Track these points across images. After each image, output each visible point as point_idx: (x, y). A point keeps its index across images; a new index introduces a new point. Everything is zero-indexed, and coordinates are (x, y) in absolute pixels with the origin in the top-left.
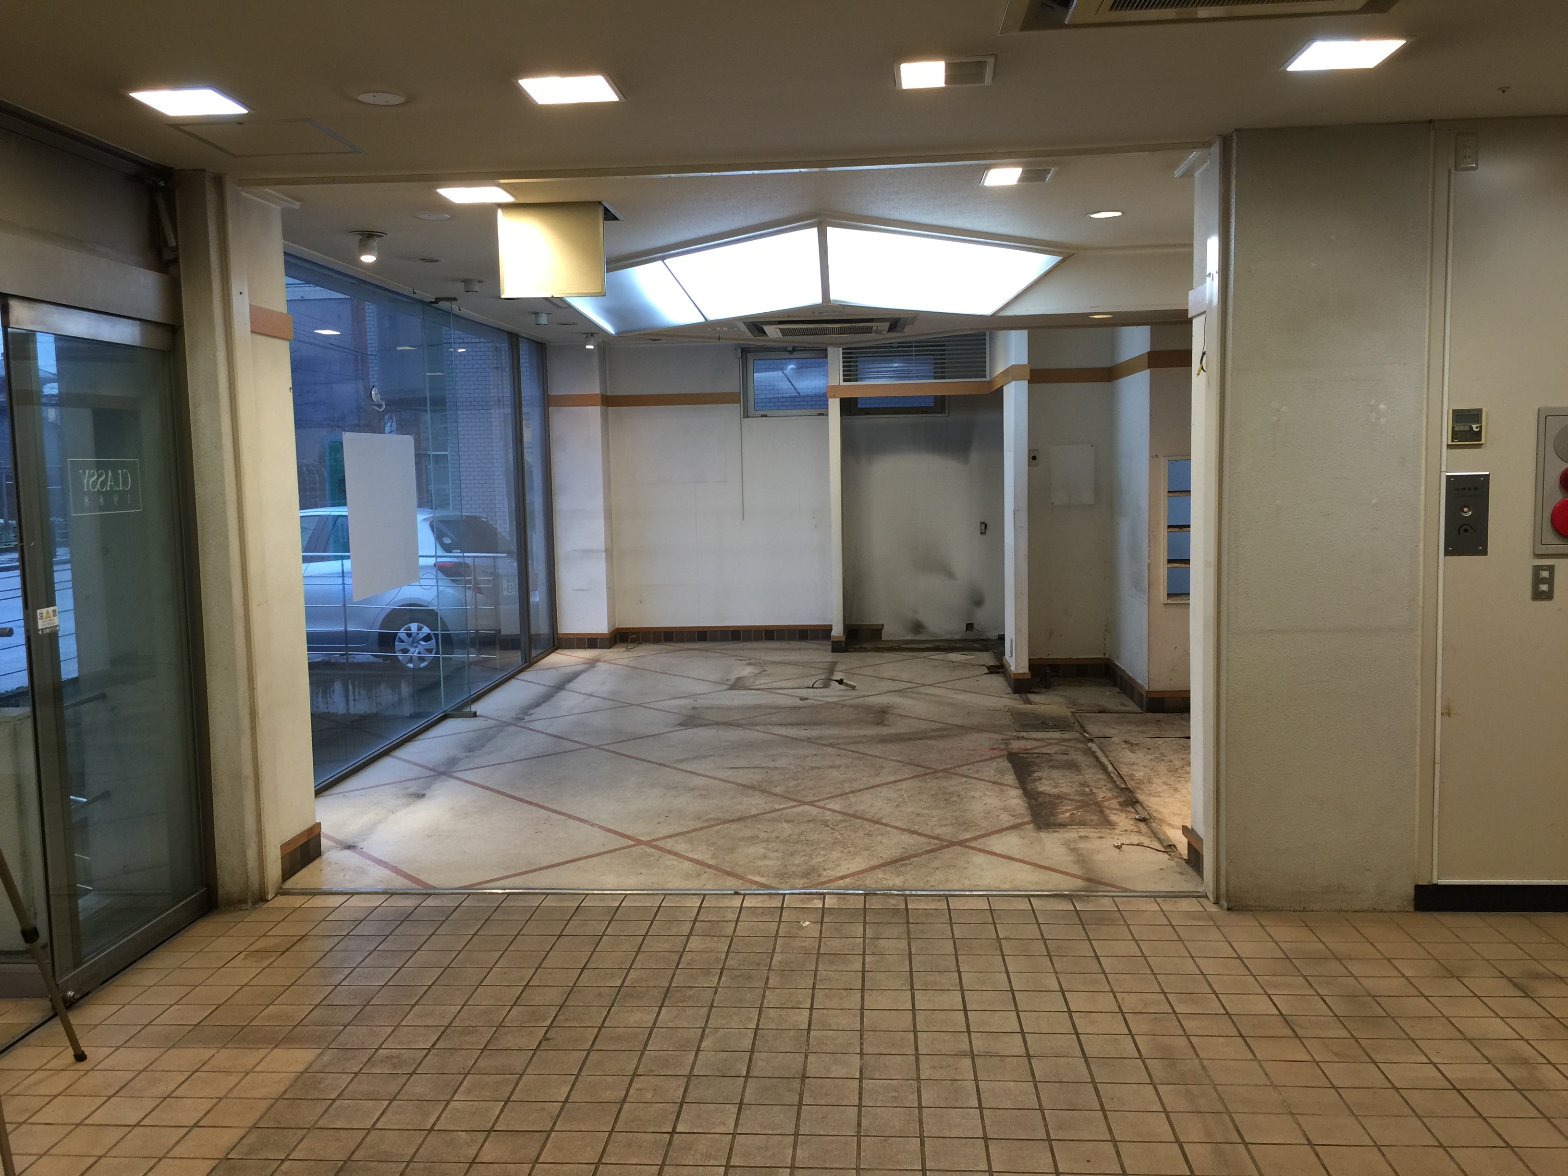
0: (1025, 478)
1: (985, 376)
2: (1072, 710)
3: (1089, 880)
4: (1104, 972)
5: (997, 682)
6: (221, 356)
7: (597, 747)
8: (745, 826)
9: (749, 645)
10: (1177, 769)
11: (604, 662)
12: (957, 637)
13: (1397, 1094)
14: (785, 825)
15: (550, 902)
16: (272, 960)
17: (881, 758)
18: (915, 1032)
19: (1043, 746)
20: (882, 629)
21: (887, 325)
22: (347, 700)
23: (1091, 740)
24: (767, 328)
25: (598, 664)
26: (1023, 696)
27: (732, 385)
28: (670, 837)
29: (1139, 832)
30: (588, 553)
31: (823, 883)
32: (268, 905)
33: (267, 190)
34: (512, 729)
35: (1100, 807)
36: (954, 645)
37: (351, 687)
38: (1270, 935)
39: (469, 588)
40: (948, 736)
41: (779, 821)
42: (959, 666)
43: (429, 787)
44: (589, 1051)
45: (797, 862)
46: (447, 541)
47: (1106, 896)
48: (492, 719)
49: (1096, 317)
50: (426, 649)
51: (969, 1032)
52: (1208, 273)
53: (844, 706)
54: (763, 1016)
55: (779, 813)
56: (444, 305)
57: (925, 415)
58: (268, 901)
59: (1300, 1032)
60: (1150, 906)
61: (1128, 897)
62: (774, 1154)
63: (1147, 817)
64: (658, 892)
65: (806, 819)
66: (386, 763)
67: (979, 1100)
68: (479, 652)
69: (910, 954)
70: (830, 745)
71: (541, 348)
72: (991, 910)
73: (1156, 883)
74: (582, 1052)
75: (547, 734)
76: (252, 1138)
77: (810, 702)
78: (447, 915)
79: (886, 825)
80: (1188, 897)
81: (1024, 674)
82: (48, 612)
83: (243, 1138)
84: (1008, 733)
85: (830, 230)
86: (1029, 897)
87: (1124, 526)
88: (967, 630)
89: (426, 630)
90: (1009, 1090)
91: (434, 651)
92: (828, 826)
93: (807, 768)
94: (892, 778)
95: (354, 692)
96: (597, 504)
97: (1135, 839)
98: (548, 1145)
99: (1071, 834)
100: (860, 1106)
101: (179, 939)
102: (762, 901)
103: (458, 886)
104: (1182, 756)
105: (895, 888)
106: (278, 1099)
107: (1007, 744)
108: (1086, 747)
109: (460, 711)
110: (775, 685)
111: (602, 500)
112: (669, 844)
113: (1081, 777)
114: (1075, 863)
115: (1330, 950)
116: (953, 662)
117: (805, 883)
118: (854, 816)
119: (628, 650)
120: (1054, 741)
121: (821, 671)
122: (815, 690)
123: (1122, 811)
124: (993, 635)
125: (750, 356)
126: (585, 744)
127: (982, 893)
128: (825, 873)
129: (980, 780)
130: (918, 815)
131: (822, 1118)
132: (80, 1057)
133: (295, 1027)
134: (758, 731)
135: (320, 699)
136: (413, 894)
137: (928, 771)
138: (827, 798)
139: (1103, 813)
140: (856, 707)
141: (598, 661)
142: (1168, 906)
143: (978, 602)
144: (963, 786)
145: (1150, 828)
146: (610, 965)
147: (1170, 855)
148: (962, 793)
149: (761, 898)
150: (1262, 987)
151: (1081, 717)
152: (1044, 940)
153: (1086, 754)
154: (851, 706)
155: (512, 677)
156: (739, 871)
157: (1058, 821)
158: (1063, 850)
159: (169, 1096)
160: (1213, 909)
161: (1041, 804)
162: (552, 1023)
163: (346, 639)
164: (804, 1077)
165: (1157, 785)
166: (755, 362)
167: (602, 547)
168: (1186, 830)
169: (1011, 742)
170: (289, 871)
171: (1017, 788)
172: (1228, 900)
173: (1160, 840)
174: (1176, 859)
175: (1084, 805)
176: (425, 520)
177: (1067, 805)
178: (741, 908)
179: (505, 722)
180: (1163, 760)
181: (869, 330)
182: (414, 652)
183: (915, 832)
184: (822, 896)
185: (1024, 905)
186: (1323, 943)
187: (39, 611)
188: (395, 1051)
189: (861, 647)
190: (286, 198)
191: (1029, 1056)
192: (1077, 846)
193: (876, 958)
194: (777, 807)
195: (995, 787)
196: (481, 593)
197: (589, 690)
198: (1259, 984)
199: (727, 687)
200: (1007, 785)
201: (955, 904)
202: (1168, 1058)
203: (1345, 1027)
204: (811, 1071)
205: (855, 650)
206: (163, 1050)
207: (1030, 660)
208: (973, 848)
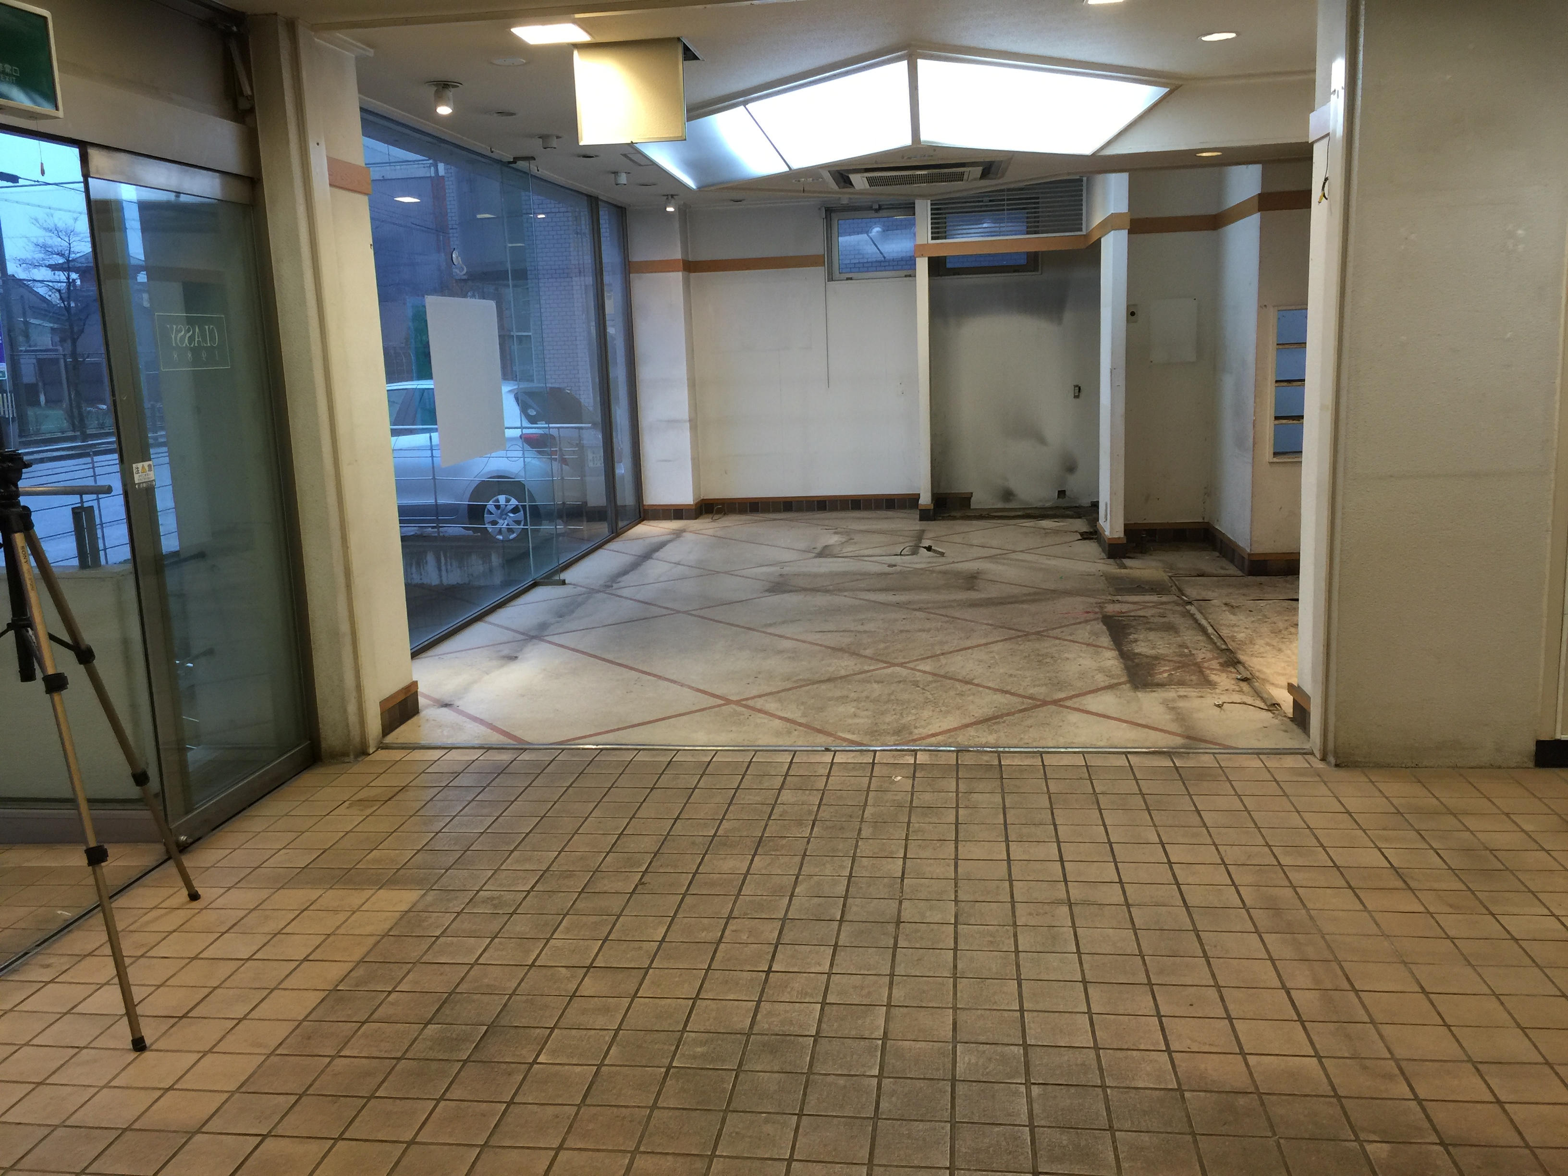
0: (1123, 335)
1: (1081, 230)
2: (1170, 574)
3: (1189, 737)
4: (1205, 825)
5: (1091, 548)
6: (301, 209)
7: (685, 612)
8: (835, 687)
9: (835, 514)
10: (1280, 631)
11: (690, 532)
12: (1048, 505)
13: (1516, 946)
14: (875, 686)
15: (642, 757)
16: (375, 808)
17: (972, 621)
18: (1011, 881)
19: (1140, 609)
20: (970, 498)
21: (979, 170)
22: (440, 570)
23: (1190, 603)
24: (853, 178)
25: (684, 534)
26: (1118, 561)
27: (817, 247)
28: (760, 696)
29: (1241, 691)
30: (673, 422)
31: (915, 740)
32: (368, 758)
33: (338, 34)
34: (601, 596)
35: (1200, 667)
36: (1046, 513)
37: (443, 559)
38: (1380, 791)
39: (555, 459)
40: (1039, 600)
41: (869, 682)
42: (1050, 533)
43: (521, 650)
44: (684, 895)
45: (887, 720)
46: (532, 412)
47: (1207, 753)
48: (581, 586)
49: (1204, 154)
50: (514, 521)
51: (1066, 881)
52: (1332, 90)
53: (933, 572)
54: (856, 864)
55: (869, 674)
56: (521, 164)
57: (1017, 274)
58: (370, 755)
59: (1413, 884)
60: (1255, 763)
61: (1230, 754)
62: (869, 993)
63: (1249, 676)
64: (749, 748)
65: (896, 680)
66: (479, 628)
67: (1077, 945)
68: (566, 524)
69: (1004, 808)
70: (920, 609)
71: (621, 212)
72: (1087, 766)
73: (1259, 740)
74: (677, 896)
75: (635, 600)
76: (360, 971)
77: (898, 568)
78: (541, 769)
79: (977, 685)
80: (1292, 754)
81: (1119, 538)
82: (143, 467)
83: (351, 971)
84: (1103, 597)
85: (922, 63)
86: (1126, 754)
87: (1228, 383)
88: (1058, 497)
89: (514, 502)
90: (1108, 936)
91: (522, 523)
92: (919, 687)
93: (896, 631)
94: (984, 641)
95: (446, 564)
96: (681, 371)
97: (1237, 697)
98: (646, 981)
99: (1170, 694)
100: (955, 949)
101: (285, 788)
102: (853, 757)
103: (552, 741)
104: (1287, 618)
105: (988, 745)
106: (384, 936)
107: (1101, 608)
108: (1185, 610)
109: (550, 579)
110: (863, 552)
111: (685, 368)
112: (759, 703)
113: (1178, 639)
114: (1173, 721)
115: (1445, 805)
116: (1044, 529)
117: (897, 740)
118: (945, 677)
119: (714, 521)
120: (1151, 605)
121: (910, 539)
122: (903, 557)
123: (1223, 671)
124: (1086, 502)
125: (833, 215)
126: (673, 610)
127: (1077, 750)
128: (916, 731)
129: (1074, 642)
130: (1011, 675)
131: (917, 960)
132: (194, 896)
133: (399, 869)
134: (845, 596)
135: (414, 569)
136: (509, 749)
137: (1020, 634)
138: (917, 660)
139: (1203, 674)
140: (945, 573)
141: (684, 531)
142: (1272, 763)
143: (1071, 468)
144: (1056, 648)
145: (1253, 688)
146: (702, 816)
147: (1274, 713)
148: (1057, 655)
149: (852, 754)
150: (1372, 841)
151: (1178, 580)
152: (1143, 795)
153: (1184, 616)
154: (940, 572)
155: (600, 547)
156: (829, 728)
157: (1156, 681)
158: (1161, 709)
159: (279, 933)
160: (1321, 765)
161: (1137, 665)
162: (647, 869)
163: (437, 513)
164: (898, 922)
165: (1260, 645)
166: (840, 221)
167: (686, 417)
168: (1291, 688)
169: (1106, 605)
170: (389, 727)
171: (1112, 649)
172: (1336, 755)
173: (1263, 699)
174: (1280, 717)
175: (1183, 666)
176: (510, 391)
177: (1165, 666)
178: (832, 763)
179: (593, 589)
180: (1266, 622)
181: (960, 177)
182: (503, 524)
183: (1007, 692)
184: (913, 753)
185: (1122, 761)
186: (1437, 799)
187: (134, 465)
188: (496, 892)
189: (950, 516)
190: (359, 44)
191: (1128, 905)
192: (1175, 705)
193: (970, 811)
194: (866, 668)
195: (1091, 649)
196: (567, 465)
197: (676, 559)
198: (1369, 837)
199: (814, 555)
200: (1104, 647)
201: (1049, 760)
202: (1274, 908)
203: (1460, 879)
204: (906, 915)
205: (943, 519)
206: (273, 891)
207: (1125, 525)
208: (1067, 707)
